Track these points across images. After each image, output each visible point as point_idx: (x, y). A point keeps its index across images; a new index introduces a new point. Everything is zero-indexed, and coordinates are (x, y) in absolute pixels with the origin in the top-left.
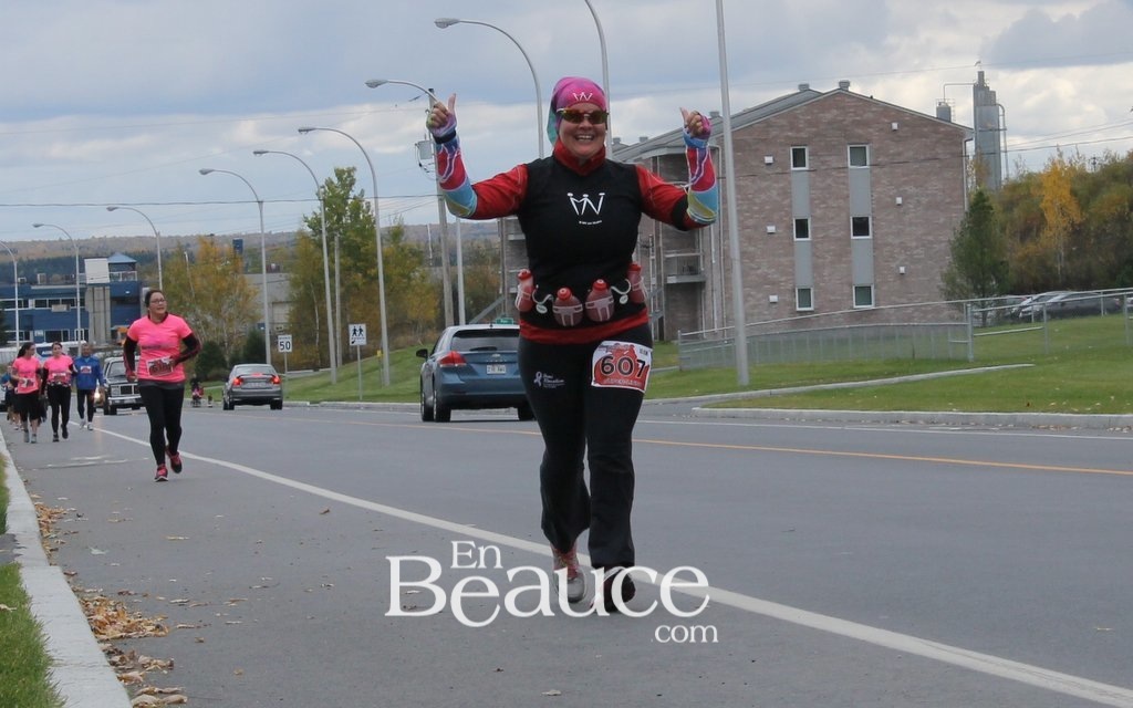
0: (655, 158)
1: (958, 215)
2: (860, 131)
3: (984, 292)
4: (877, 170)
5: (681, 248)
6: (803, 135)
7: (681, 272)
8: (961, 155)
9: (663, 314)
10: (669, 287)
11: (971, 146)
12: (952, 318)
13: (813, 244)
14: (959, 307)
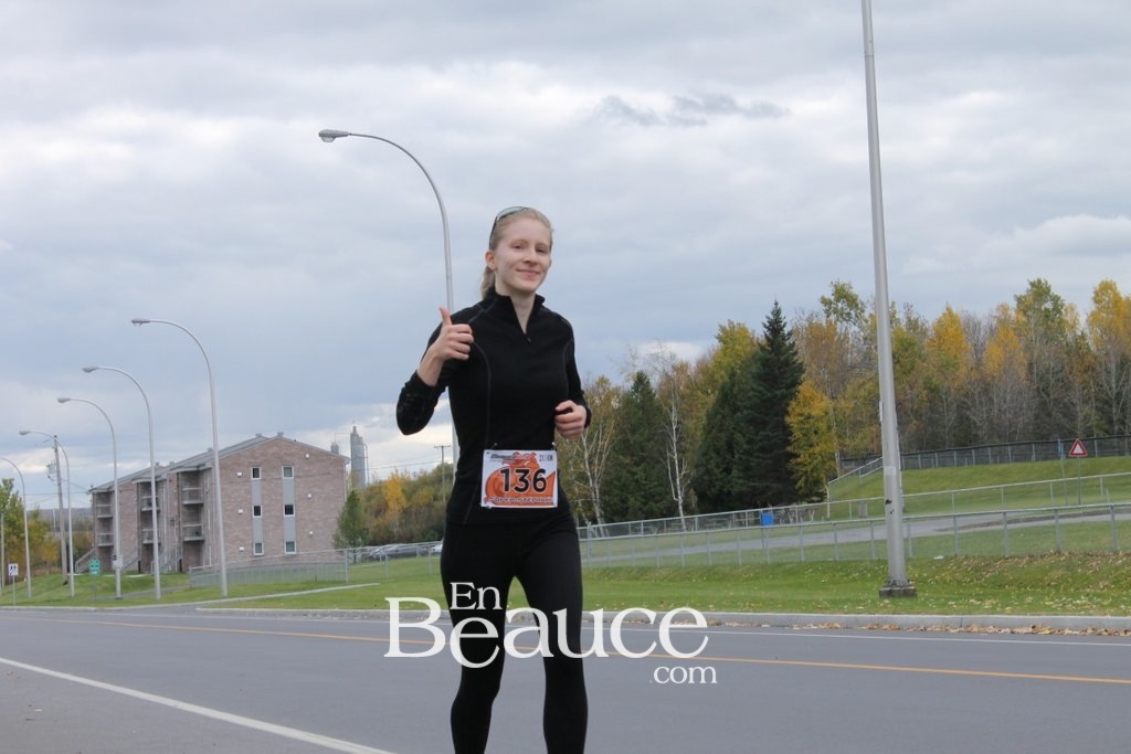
0: (178, 473)
1: (341, 503)
2: (289, 459)
3: (355, 545)
4: (298, 480)
5: (192, 521)
6: (259, 461)
7: (192, 535)
8: (343, 471)
9: (181, 557)
10: (186, 543)
11: (348, 467)
12: (338, 559)
13: (263, 519)
14: (342, 553)
